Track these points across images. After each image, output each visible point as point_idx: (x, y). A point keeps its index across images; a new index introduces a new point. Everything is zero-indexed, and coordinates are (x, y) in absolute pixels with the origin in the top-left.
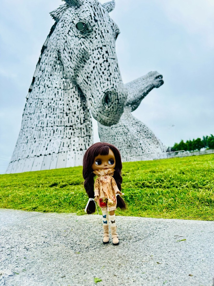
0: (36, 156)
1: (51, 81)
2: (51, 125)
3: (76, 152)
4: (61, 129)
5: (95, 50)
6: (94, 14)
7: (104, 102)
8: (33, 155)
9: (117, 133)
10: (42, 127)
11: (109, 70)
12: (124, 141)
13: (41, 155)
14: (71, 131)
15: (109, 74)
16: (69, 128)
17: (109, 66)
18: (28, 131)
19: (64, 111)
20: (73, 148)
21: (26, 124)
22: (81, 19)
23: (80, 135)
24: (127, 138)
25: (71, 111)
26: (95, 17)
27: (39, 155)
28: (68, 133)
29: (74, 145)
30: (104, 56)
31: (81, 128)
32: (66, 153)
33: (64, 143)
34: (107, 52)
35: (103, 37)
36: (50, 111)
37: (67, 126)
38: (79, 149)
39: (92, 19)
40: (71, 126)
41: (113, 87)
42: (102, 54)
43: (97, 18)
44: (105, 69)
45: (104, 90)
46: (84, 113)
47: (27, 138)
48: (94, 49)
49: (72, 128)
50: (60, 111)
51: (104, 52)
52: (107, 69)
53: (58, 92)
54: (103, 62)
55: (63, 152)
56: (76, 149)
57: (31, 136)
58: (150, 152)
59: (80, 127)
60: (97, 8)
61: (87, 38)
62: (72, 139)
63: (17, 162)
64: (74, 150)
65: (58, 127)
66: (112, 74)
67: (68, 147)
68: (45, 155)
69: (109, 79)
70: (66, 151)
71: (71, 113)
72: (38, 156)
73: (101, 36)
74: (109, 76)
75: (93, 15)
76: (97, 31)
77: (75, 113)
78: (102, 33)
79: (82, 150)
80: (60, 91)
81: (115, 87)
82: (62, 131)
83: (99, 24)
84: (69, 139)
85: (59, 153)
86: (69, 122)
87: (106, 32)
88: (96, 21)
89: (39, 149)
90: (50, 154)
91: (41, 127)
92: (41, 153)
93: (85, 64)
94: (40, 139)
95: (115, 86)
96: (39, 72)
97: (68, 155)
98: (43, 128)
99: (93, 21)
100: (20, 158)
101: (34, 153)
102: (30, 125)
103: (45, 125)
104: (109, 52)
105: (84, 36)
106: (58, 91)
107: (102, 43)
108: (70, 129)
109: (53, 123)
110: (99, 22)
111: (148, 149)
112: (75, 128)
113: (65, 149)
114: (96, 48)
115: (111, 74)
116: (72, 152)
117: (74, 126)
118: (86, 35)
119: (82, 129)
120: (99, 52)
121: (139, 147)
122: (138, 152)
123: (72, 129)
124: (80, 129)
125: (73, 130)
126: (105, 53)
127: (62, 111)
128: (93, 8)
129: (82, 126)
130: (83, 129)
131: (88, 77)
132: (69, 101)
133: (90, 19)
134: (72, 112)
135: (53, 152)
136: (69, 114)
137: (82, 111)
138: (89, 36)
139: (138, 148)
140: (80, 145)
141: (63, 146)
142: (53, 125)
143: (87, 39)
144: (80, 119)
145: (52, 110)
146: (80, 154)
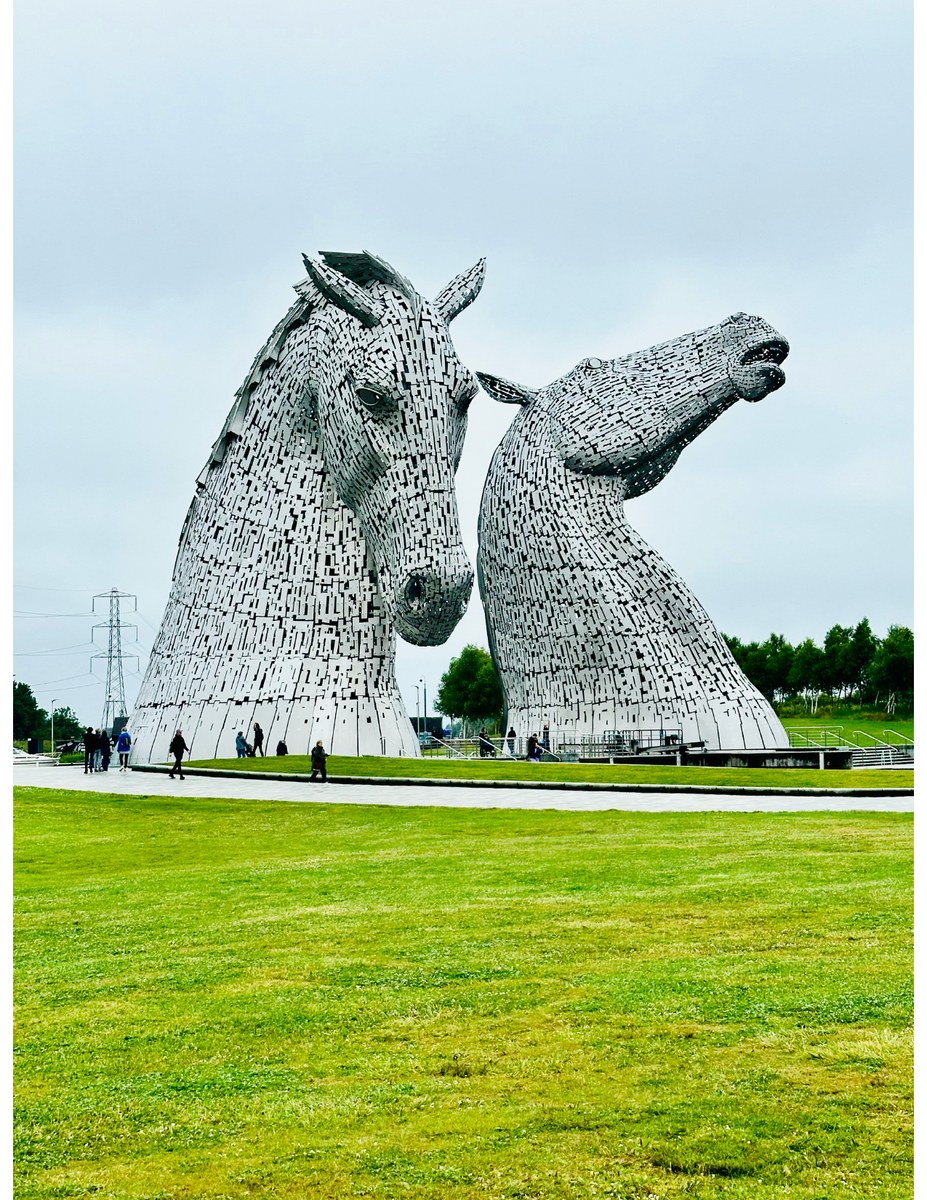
0: (232, 700)
1: (286, 471)
2: (277, 613)
3: (339, 700)
4: (306, 630)
5: (401, 458)
6: (405, 362)
7: (408, 595)
8: (224, 696)
9: (551, 596)
10: (252, 615)
11: (425, 520)
12: (576, 634)
13: (246, 699)
14: (332, 636)
15: (425, 531)
16: (325, 628)
17: (427, 510)
18: (211, 619)
19: (315, 575)
20: (333, 688)
21: (203, 592)
22: (369, 383)
23: (354, 652)
24: (585, 624)
25: (335, 578)
26: (406, 374)
27: (242, 700)
28: (322, 642)
29: (336, 680)
30: (419, 482)
31: (359, 632)
32: (312, 701)
33: (309, 671)
34: (425, 473)
35: (421, 430)
36: (278, 569)
37: (320, 622)
38: (347, 693)
39: (396, 380)
40: (332, 623)
41: (430, 566)
42: (415, 474)
43: (410, 378)
44: (417, 516)
45: (410, 567)
46: (371, 589)
47: (206, 640)
48: (398, 456)
49: (334, 627)
50: (306, 576)
51: (418, 471)
52: (422, 516)
53: (303, 512)
54: (416, 497)
55: (304, 699)
56: (339, 694)
57: (218, 638)
58: (671, 694)
59: (356, 629)
60: (415, 341)
61: (383, 422)
62: (333, 664)
63: (174, 710)
64: (334, 695)
65: (296, 623)
66: (433, 531)
67: (320, 684)
68: (257, 701)
69: (424, 544)
70: (312, 697)
71: (335, 585)
72: (239, 703)
73: (415, 426)
74: (425, 535)
75: (400, 368)
76: (408, 411)
77: (347, 585)
78: (419, 419)
79: (356, 698)
80: (309, 509)
81: (434, 566)
82: (309, 635)
83: (415, 393)
84: (324, 660)
85: (294, 699)
86: (327, 612)
87: (430, 414)
88: (407, 385)
89: (242, 681)
90: (270, 700)
91: (249, 613)
92: (247, 695)
93: (375, 483)
94: (246, 652)
95: (434, 563)
96: (249, 429)
97: (318, 707)
98: (254, 618)
99: (400, 386)
100: (186, 698)
101: (228, 693)
102: (215, 601)
103: (261, 611)
104: (430, 472)
105: (376, 418)
106: (304, 509)
107: (417, 445)
108: (331, 630)
109: (284, 609)
110: (414, 389)
111: (665, 677)
112: (344, 630)
113: (311, 690)
114: (403, 455)
115: (429, 531)
116: (329, 702)
117: (341, 622)
118: (381, 416)
119: (362, 634)
120: (408, 465)
121: (632, 668)
122: (624, 688)
123: (334, 631)
124: (356, 634)
125: (338, 634)
126: (421, 474)
127: (311, 577)
128: (404, 343)
129: (363, 627)
130: (366, 635)
131: (379, 516)
132: (334, 548)
133: (393, 382)
134: (340, 582)
135: (280, 697)
136: (331, 585)
137: (367, 583)
138: (389, 420)
139: (627, 671)
140: (353, 681)
141: (307, 682)
142: (282, 614)
143: (383, 425)
144: (358, 606)
145: (284, 569)
146: (348, 709)
